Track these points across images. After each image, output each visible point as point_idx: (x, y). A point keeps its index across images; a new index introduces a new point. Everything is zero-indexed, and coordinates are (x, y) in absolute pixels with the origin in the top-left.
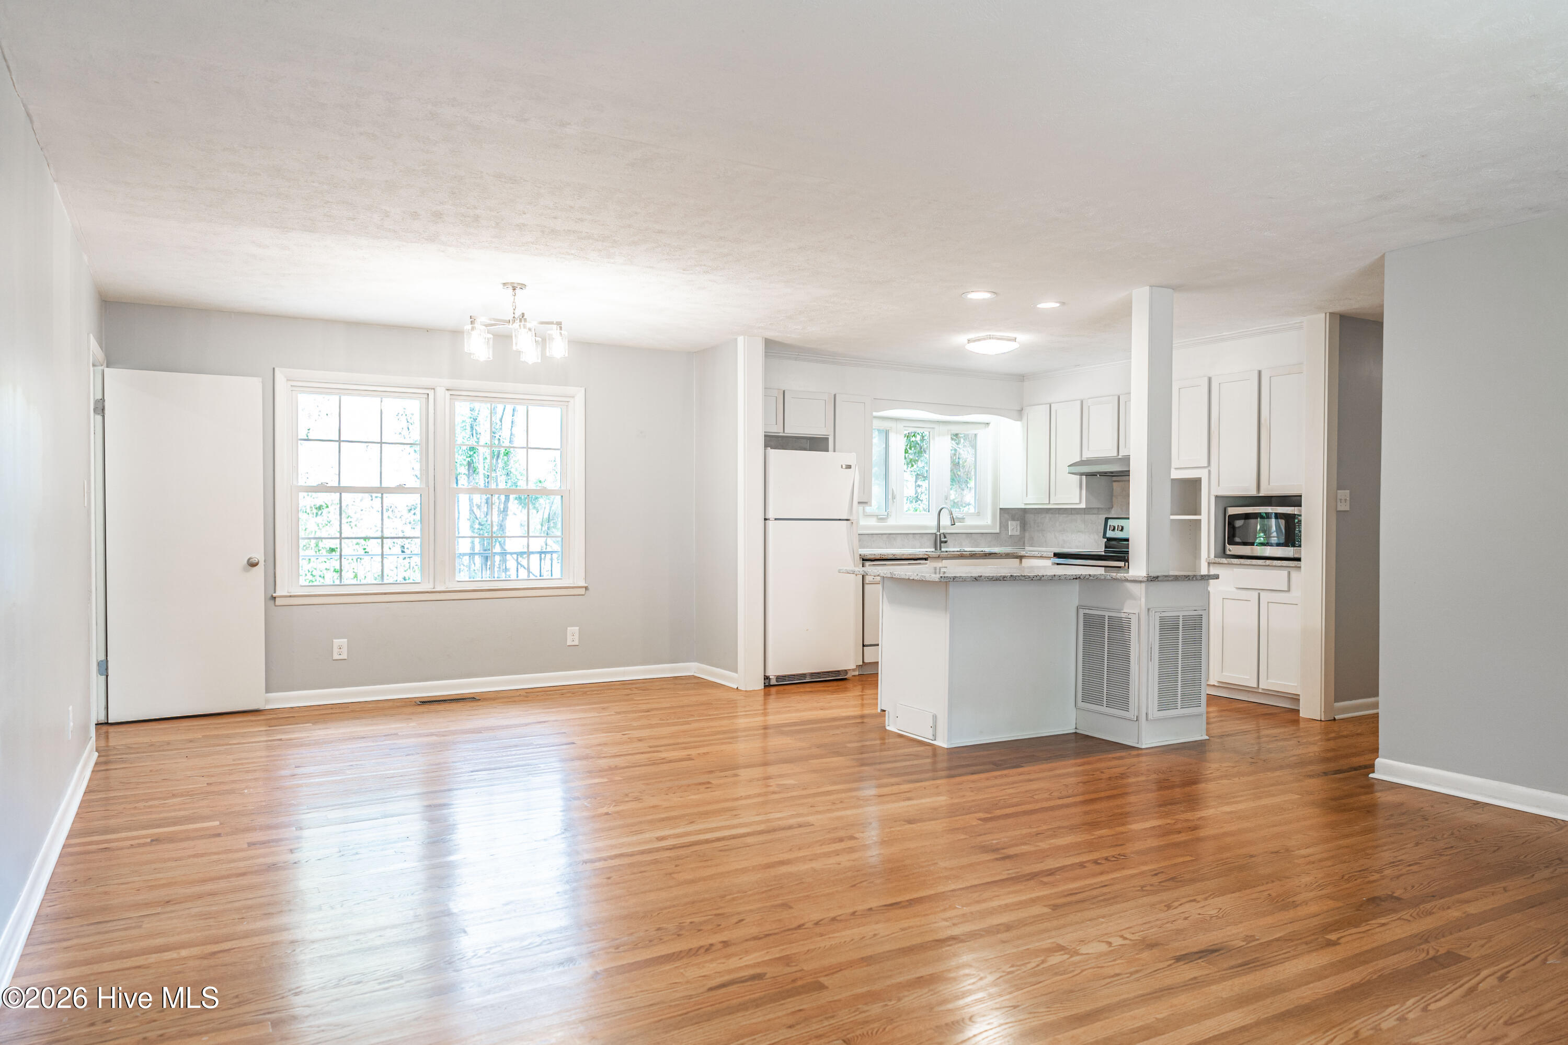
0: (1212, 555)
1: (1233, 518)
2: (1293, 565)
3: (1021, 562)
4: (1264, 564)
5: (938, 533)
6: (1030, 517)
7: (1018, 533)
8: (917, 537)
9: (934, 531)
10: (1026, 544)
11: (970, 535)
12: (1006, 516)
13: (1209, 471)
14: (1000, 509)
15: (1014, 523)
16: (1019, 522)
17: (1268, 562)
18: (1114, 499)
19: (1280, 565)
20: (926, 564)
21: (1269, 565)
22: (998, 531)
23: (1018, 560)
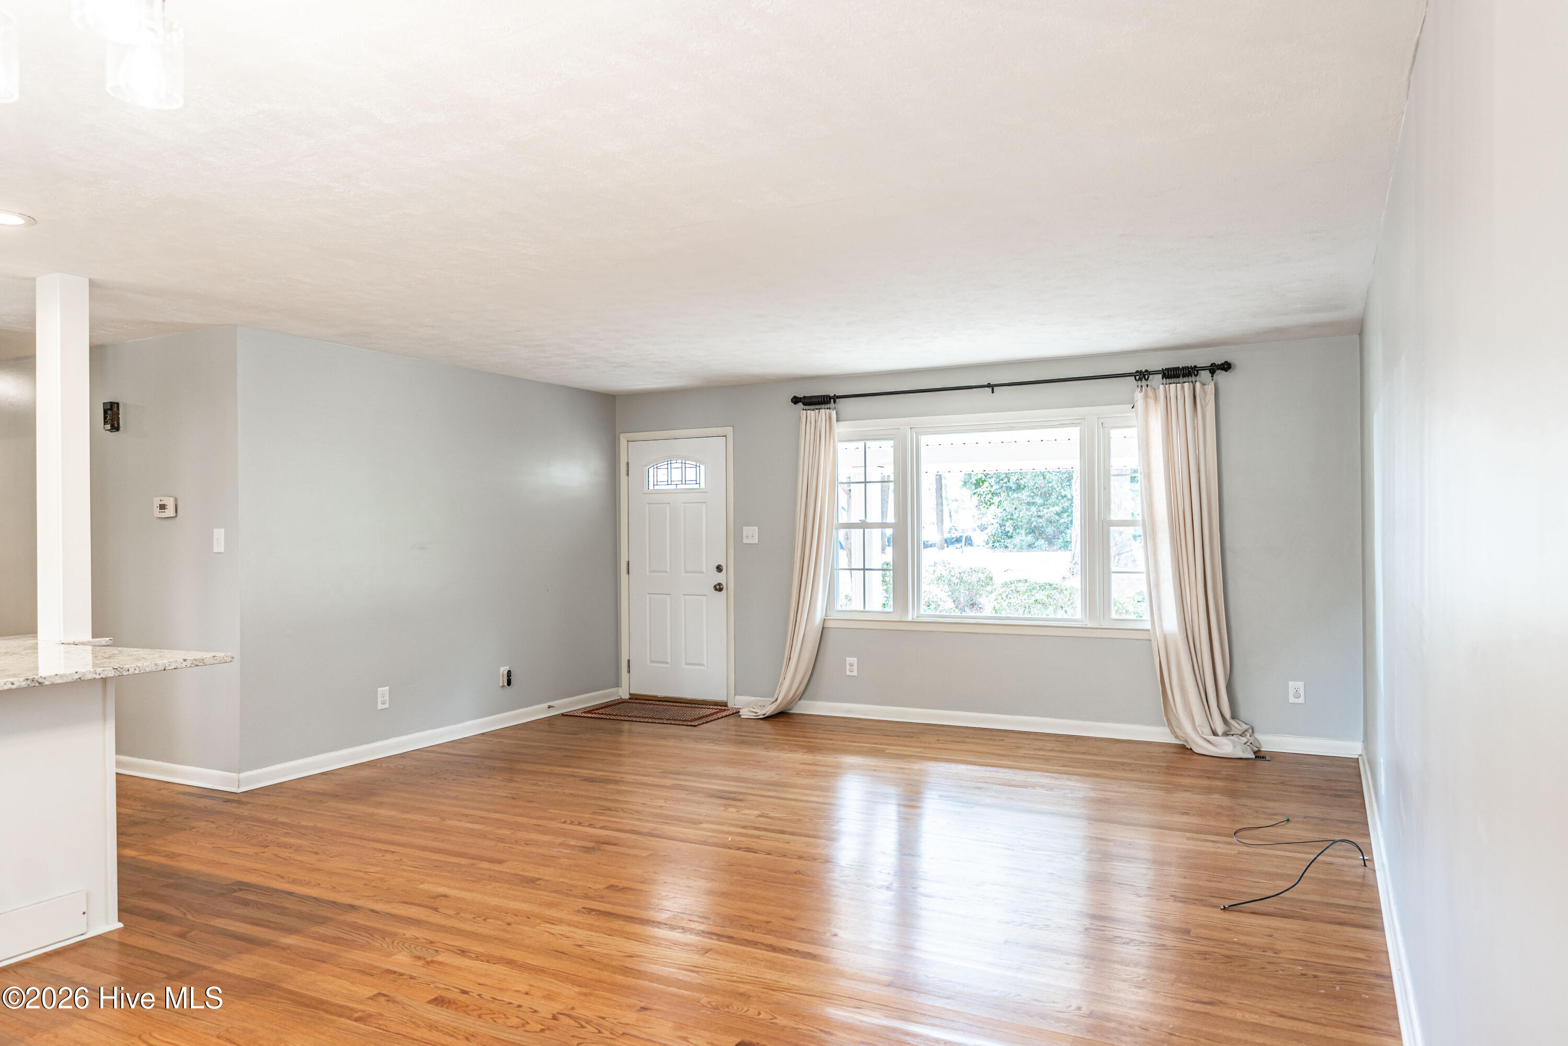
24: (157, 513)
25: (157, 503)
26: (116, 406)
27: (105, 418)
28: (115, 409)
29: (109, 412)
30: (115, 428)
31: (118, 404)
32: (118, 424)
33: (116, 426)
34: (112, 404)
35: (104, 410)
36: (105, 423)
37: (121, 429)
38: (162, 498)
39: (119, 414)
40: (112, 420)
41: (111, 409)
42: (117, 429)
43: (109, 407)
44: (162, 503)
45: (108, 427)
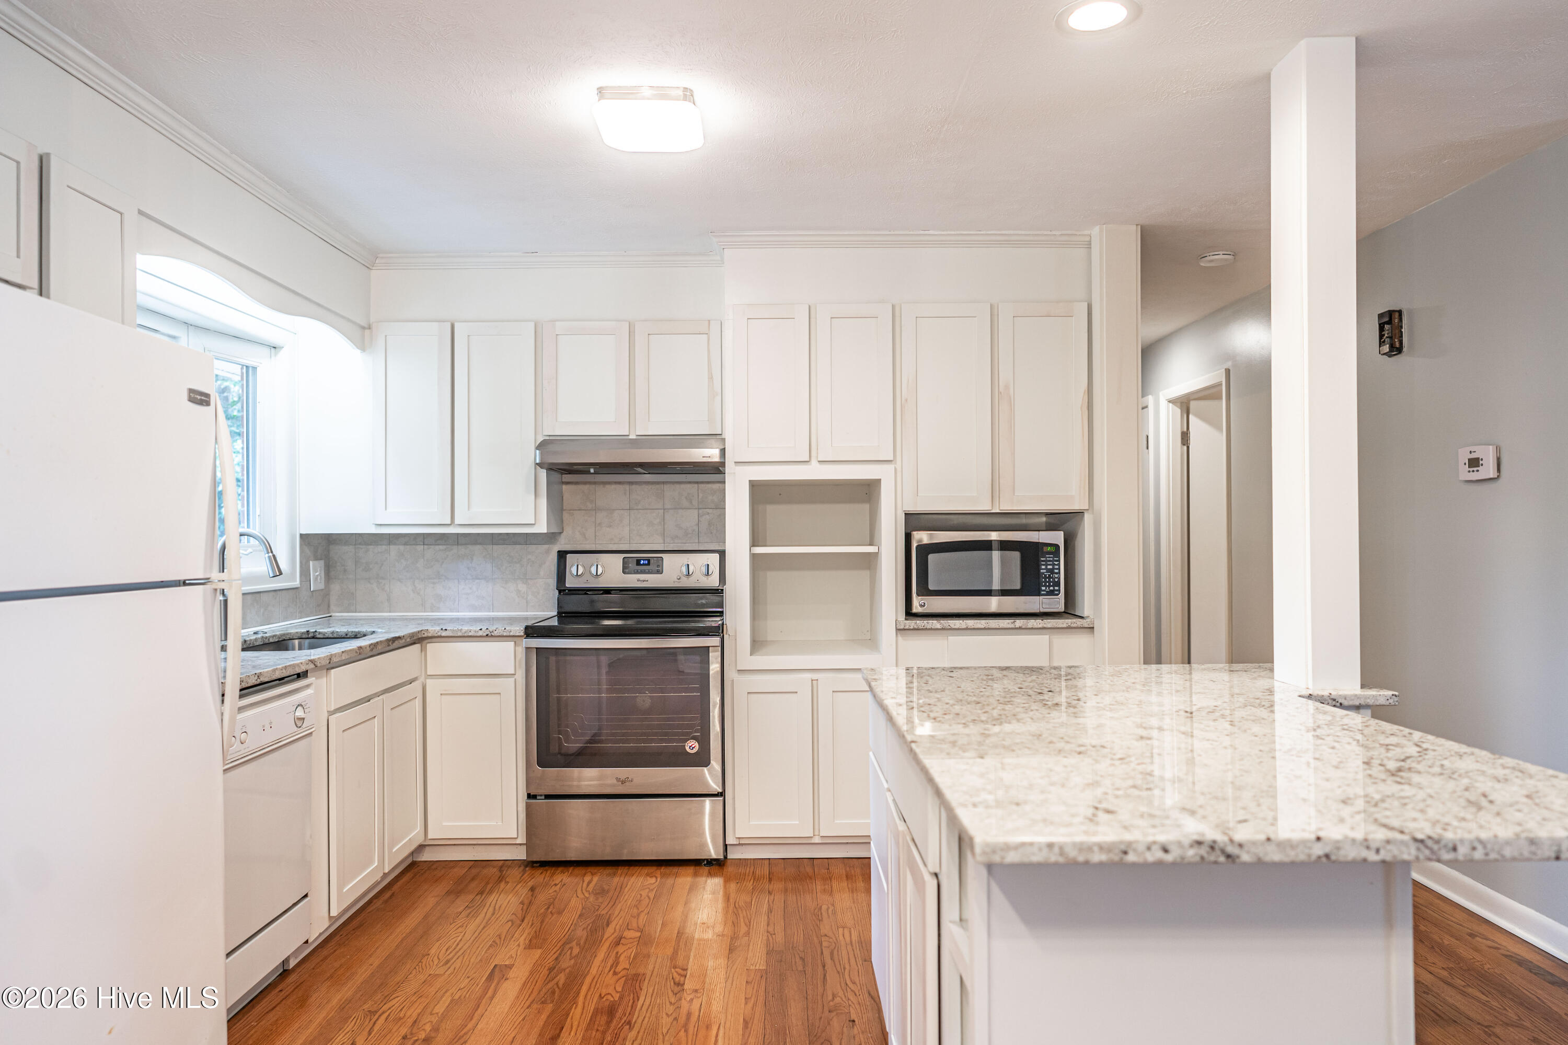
1: (926, 550)
2: (1065, 626)
3: (423, 650)
4: (1012, 626)
6: (345, 552)
7: (323, 586)
10: (332, 607)
12: (307, 551)
13: (895, 469)
14: (301, 535)
15: (316, 562)
17: (1019, 622)
18: (566, 515)
19: (1040, 626)
20: (308, 686)
21: (1020, 628)
22: (297, 583)
24: (1465, 473)
25: (1464, 456)
26: (1397, 315)
27: (1381, 336)
28: (1396, 321)
29: (1387, 327)
30: (1396, 349)
31: (1400, 312)
32: (1401, 343)
33: (1397, 345)
34: (1391, 313)
35: (1380, 325)
36: (1381, 343)
37: (1405, 349)
38: (1472, 449)
39: (1401, 327)
40: (1391, 338)
41: (1389, 322)
42: (1400, 350)
43: (1386, 319)
44: (1474, 456)
45: (1386, 348)
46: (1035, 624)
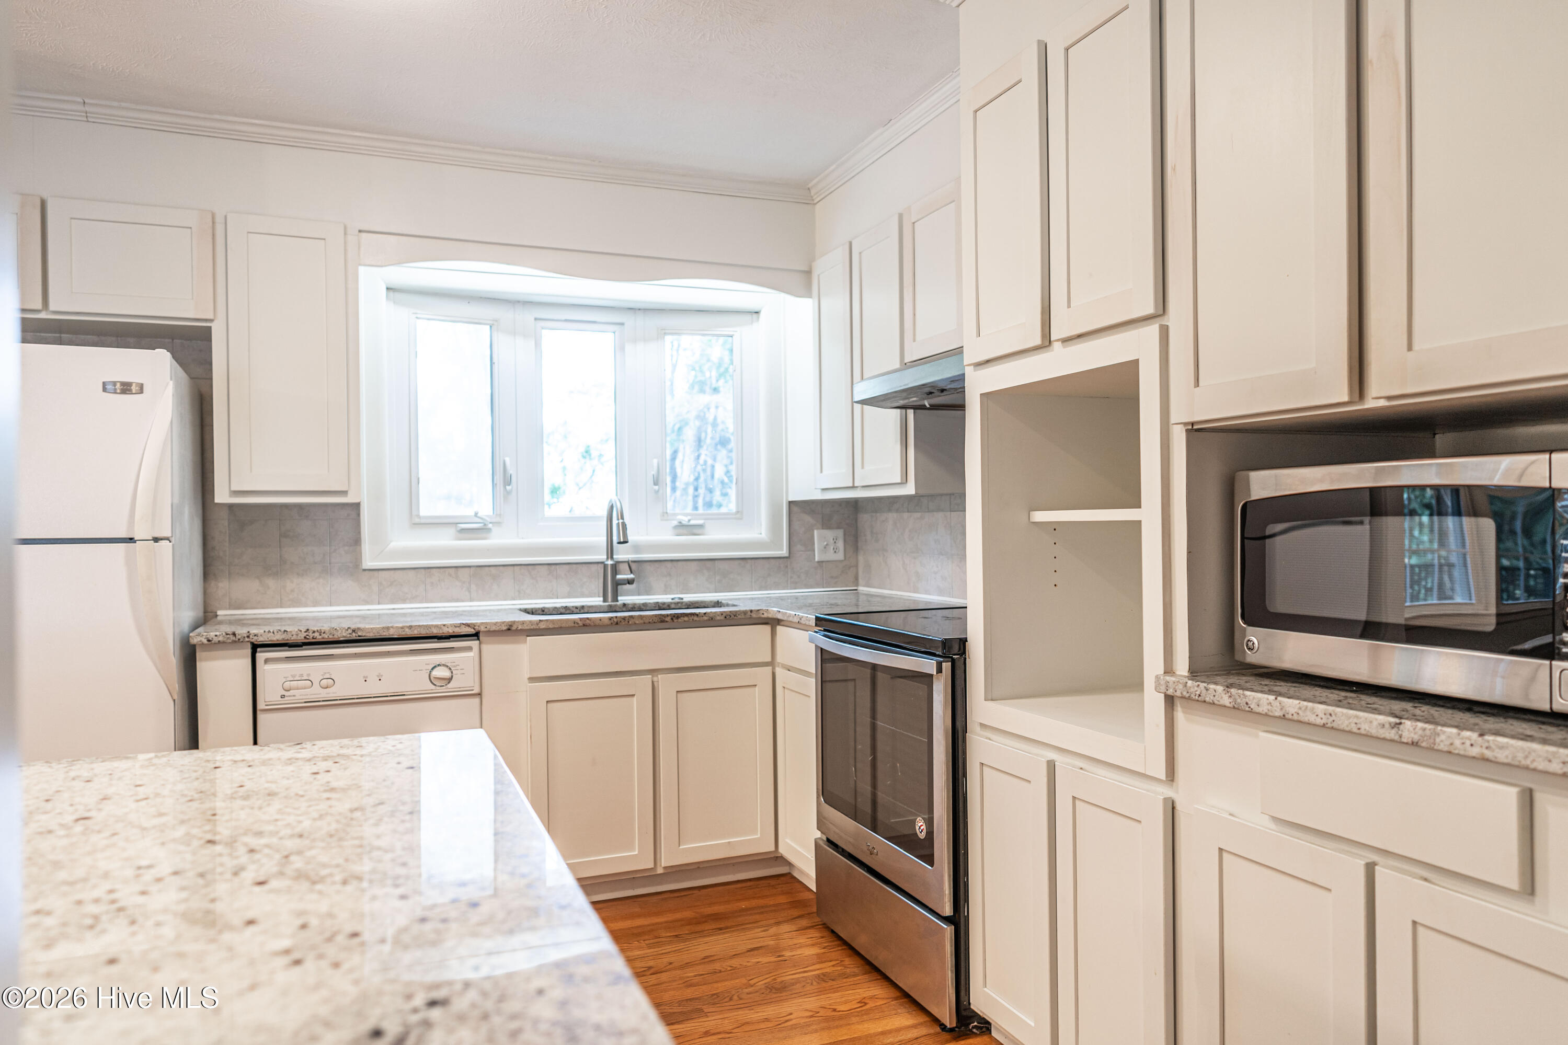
0: (1182, 666)
3: (773, 632)
5: (610, 562)
6: (865, 519)
7: (840, 556)
8: (561, 571)
9: (602, 557)
11: (709, 564)
12: (808, 519)
13: (1164, 333)
14: (790, 501)
15: (829, 534)
16: (840, 533)
22: (784, 552)
23: (767, 629)
46: (1457, 743)
